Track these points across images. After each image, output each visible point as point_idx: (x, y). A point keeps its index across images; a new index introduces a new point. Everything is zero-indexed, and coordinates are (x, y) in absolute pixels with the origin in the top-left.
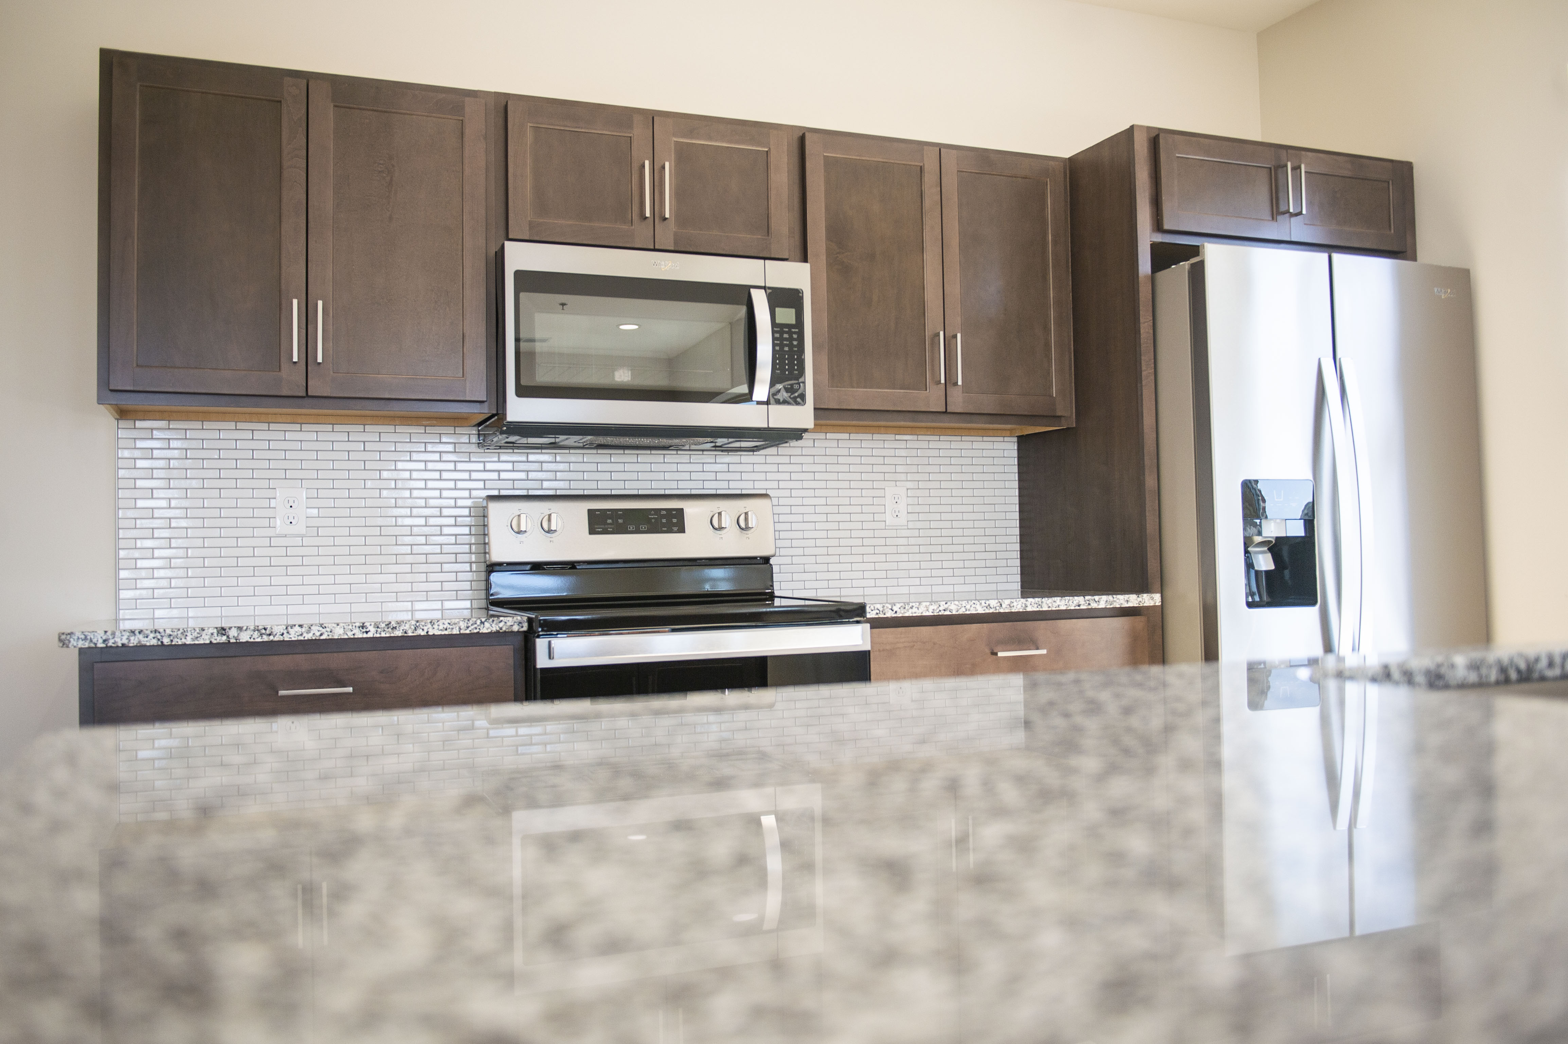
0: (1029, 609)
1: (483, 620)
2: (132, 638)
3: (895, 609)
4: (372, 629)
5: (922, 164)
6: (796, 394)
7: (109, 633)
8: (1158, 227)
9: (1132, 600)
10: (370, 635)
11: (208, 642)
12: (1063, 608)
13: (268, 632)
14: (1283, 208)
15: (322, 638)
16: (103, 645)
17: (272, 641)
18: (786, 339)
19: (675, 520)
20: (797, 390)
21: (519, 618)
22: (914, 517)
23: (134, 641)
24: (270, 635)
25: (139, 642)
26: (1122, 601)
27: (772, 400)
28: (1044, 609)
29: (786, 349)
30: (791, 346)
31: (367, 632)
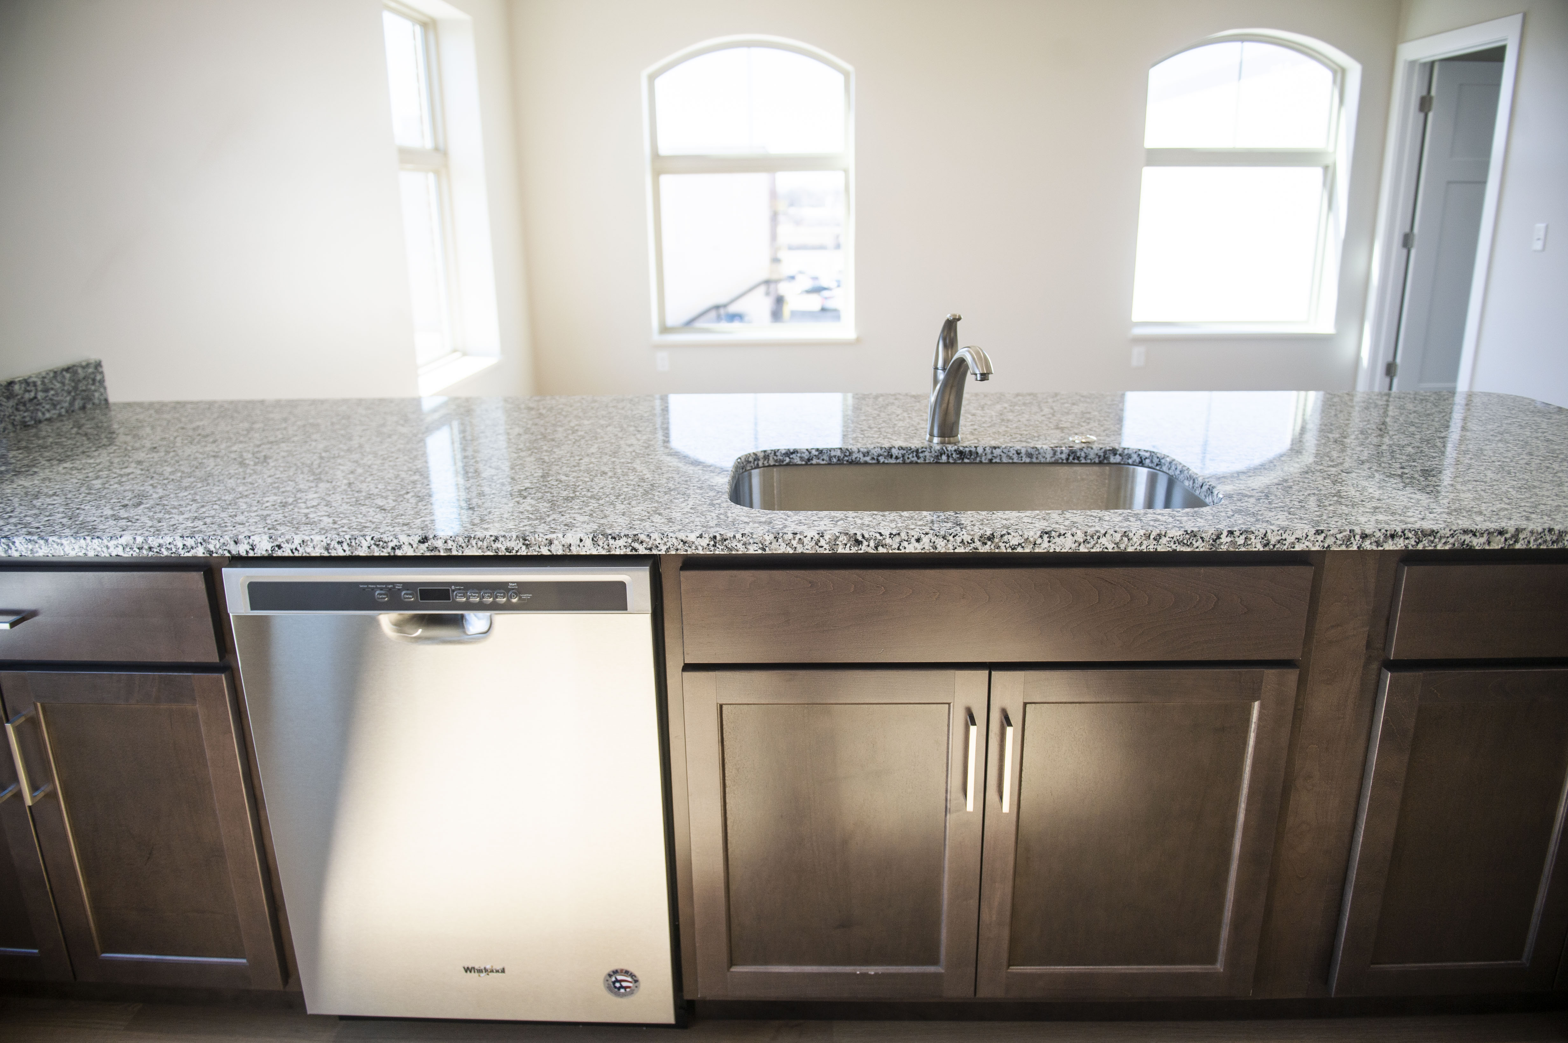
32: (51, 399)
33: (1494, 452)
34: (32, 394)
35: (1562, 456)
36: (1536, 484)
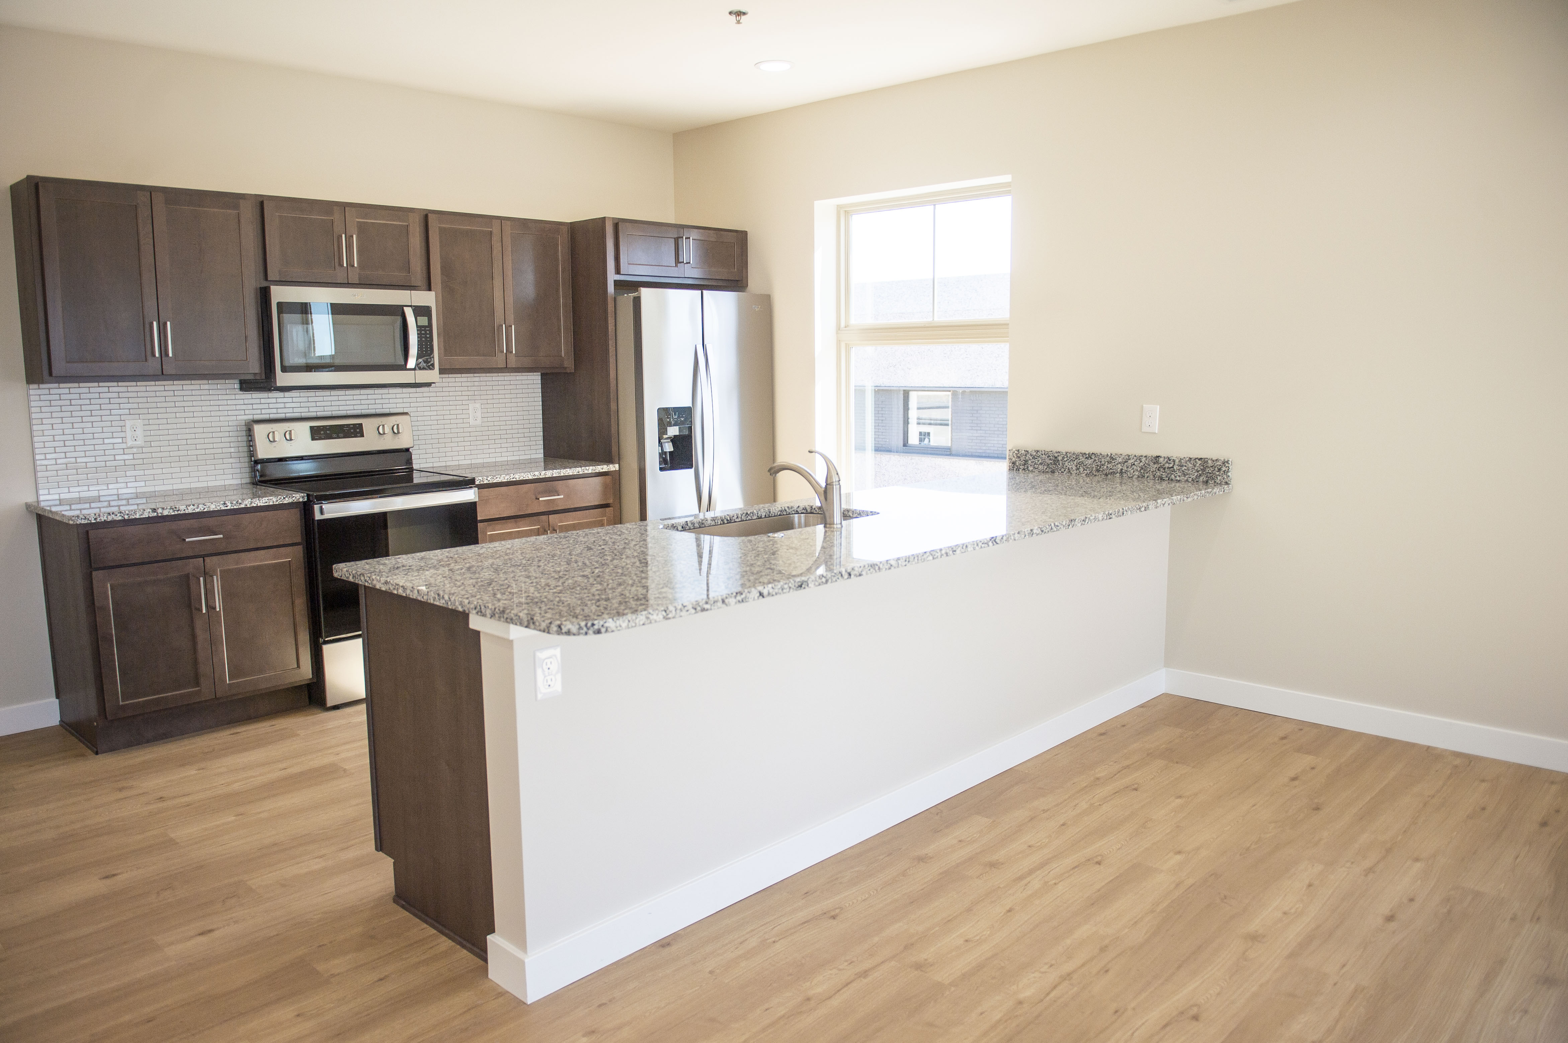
0: (554, 475)
1: (285, 497)
2: (109, 517)
3: (489, 479)
4: (229, 504)
5: (491, 230)
6: (429, 364)
7: (97, 515)
8: (618, 271)
9: (604, 468)
10: (228, 508)
11: (147, 516)
12: (571, 474)
13: (177, 509)
14: (681, 260)
15: (205, 510)
16: (94, 521)
17: (180, 514)
18: (423, 334)
19: (358, 430)
20: (430, 362)
21: (302, 495)
22: (486, 420)
23: (110, 518)
24: (178, 511)
25: (113, 518)
26: (600, 469)
27: (418, 367)
28: (562, 475)
29: (424, 339)
30: (426, 337)
31: (227, 506)
32: (1183, 471)
33: (560, 564)
34: (1171, 465)
35: (520, 568)
36: (534, 552)
